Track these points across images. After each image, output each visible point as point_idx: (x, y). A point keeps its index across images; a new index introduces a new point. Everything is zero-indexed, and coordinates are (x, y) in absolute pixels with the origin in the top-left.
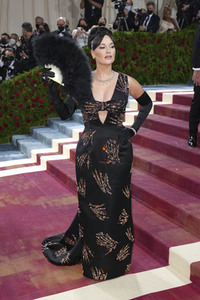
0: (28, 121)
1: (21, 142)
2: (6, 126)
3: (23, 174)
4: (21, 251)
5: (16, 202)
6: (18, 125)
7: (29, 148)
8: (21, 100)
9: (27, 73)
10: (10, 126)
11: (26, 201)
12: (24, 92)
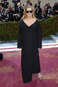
0: (56, 31)
1: (53, 38)
2: (49, 32)
3: (54, 48)
4: (53, 72)
5: (52, 56)
6: (52, 32)
7: (56, 39)
8: (54, 24)
9: (56, 16)
10: (50, 32)
11: (55, 56)
12: (55, 22)
